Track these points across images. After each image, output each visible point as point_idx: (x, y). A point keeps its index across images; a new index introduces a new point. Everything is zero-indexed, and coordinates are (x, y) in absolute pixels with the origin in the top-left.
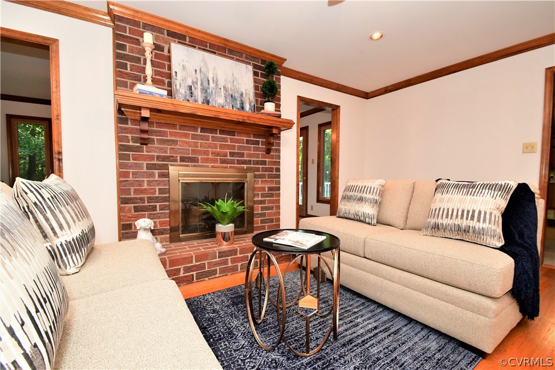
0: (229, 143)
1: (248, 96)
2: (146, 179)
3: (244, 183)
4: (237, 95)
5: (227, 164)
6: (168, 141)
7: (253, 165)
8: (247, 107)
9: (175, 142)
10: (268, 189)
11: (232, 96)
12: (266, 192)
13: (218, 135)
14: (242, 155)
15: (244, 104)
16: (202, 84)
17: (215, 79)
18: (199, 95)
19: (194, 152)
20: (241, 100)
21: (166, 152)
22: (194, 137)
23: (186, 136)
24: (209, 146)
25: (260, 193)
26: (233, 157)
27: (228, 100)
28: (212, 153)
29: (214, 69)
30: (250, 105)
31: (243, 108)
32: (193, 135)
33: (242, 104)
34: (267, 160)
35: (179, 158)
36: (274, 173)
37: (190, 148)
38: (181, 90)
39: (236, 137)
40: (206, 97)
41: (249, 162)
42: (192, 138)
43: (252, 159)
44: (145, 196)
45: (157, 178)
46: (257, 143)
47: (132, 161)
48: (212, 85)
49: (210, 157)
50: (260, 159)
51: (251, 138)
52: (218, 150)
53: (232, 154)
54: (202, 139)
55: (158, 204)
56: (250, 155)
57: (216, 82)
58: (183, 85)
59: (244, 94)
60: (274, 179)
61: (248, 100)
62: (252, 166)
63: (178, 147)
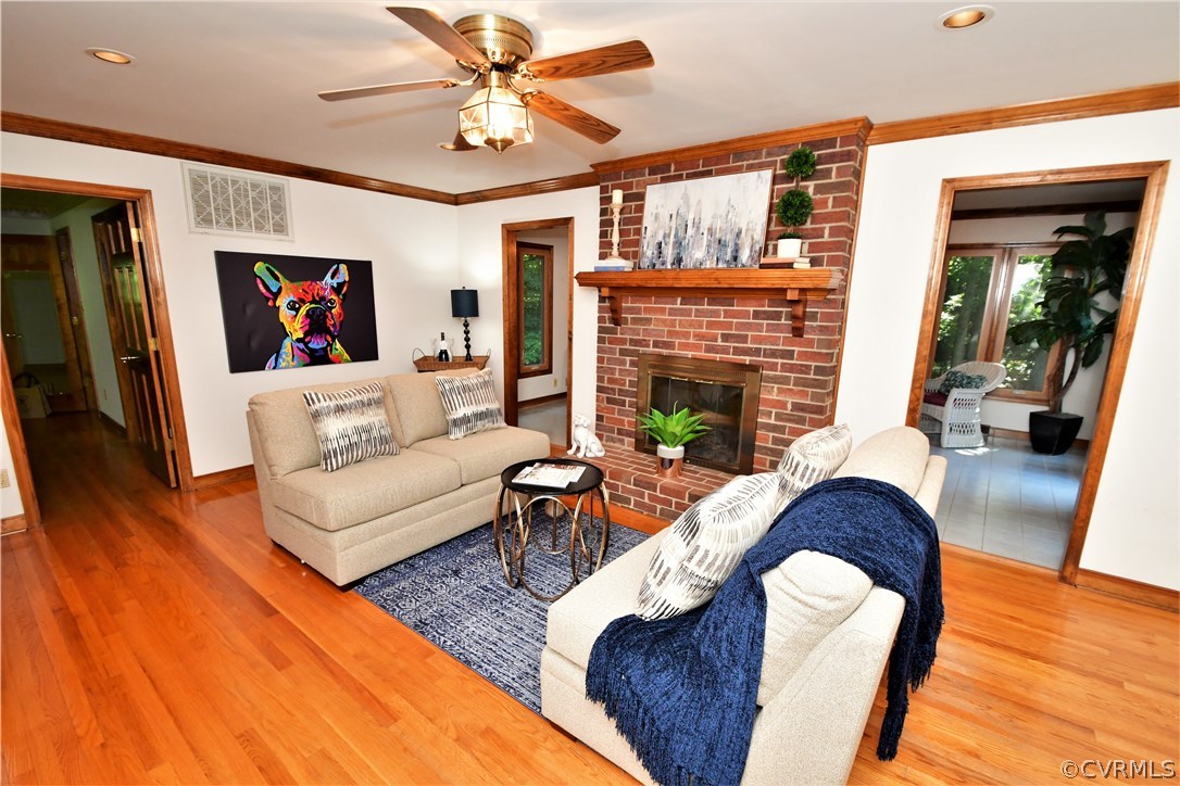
0: (722, 319)
1: (750, 233)
2: (617, 367)
3: (742, 389)
4: (729, 238)
5: (717, 353)
6: (641, 319)
7: (764, 357)
8: (745, 256)
9: (648, 321)
10: (793, 406)
11: (720, 241)
12: (789, 412)
13: (706, 307)
14: (744, 339)
15: (740, 252)
16: (676, 236)
17: (697, 220)
18: (669, 253)
19: (670, 333)
20: (736, 244)
21: (638, 335)
22: (672, 312)
23: (662, 311)
24: (691, 325)
25: (774, 411)
26: (726, 341)
27: (712, 251)
28: (694, 336)
29: (699, 203)
30: (751, 251)
31: (735, 258)
32: (670, 309)
33: (737, 251)
34: (797, 349)
35: (651, 343)
36: (812, 376)
37: (666, 329)
38: (648, 251)
39: (735, 308)
40: (679, 254)
41: (757, 352)
42: (670, 315)
43: (763, 347)
44: (617, 387)
45: (627, 367)
46: (777, 316)
47: (607, 345)
48: (690, 231)
49: (691, 341)
50: (781, 347)
51: (764, 306)
52: (704, 330)
53: (726, 338)
54: (682, 315)
55: (627, 399)
56: (756, 339)
57: (697, 225)
58: (651, 244)
59: (743, 232)
60: (810, 390)
61: (750, 241)
62: (761, 359)
63: (652, 327)
